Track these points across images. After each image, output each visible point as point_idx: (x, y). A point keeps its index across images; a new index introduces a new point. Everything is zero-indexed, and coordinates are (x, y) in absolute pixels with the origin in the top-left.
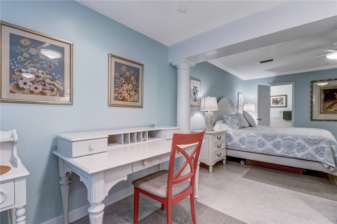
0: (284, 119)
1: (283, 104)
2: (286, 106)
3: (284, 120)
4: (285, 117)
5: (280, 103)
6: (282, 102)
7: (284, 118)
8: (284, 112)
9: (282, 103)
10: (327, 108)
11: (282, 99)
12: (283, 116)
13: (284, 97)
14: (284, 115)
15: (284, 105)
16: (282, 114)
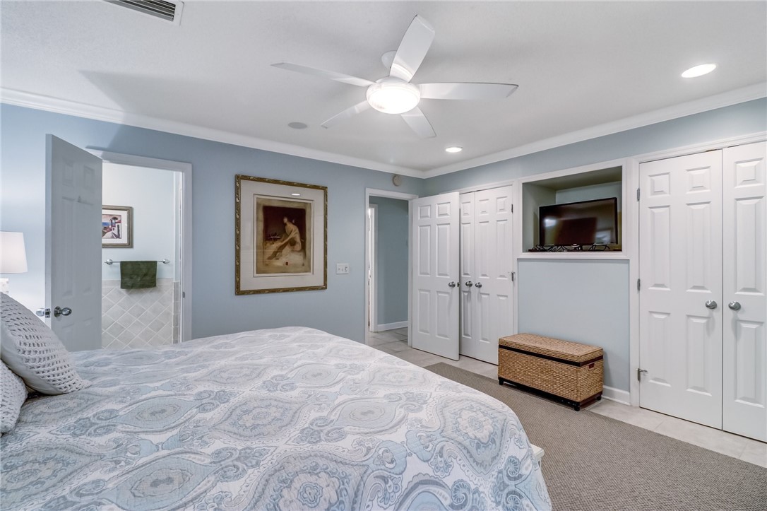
0: (122, 287)
1: (118, 236)
2: (130, 245)
3: (123, 291)
4: (127, 279)
5: (109, 234)
6: (116, 228)
7: (124, 285)
8: (123, 264)
9: (115, 232)
10: (270, 258)
11: (115, 218)
12: (119, 278)
13: (124, 215)
14: (123, 274)
15: (124, 240)
16: (118, 270)
